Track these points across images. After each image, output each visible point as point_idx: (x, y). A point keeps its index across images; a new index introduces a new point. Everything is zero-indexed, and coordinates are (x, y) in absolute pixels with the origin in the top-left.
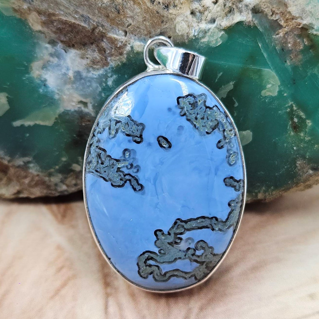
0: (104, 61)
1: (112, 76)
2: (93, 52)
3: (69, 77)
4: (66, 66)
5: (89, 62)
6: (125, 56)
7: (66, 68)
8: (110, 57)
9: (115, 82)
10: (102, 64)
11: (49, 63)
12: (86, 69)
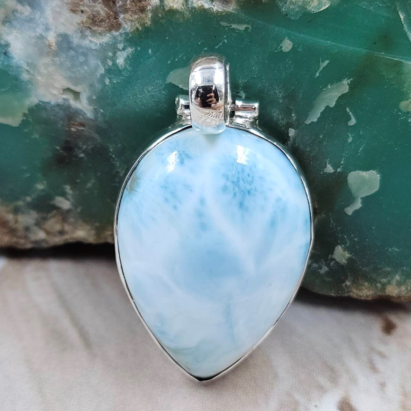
0: (112, 20)
1: (126, 50)
2: (94, 2)
3: (47, 42)
4: (44, 22)
5: (85, 19)
6: (150, 15)
7: (44, 27)
8: (124, 14)
9: (129, 59)
10: (109, 24)
11: (15, 13)
12: (79, 32)
